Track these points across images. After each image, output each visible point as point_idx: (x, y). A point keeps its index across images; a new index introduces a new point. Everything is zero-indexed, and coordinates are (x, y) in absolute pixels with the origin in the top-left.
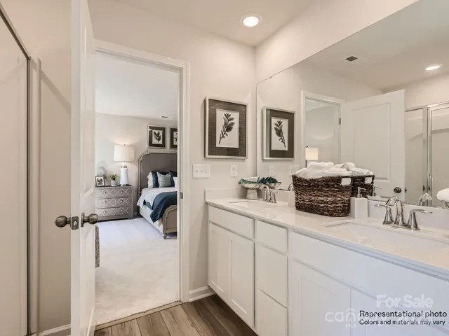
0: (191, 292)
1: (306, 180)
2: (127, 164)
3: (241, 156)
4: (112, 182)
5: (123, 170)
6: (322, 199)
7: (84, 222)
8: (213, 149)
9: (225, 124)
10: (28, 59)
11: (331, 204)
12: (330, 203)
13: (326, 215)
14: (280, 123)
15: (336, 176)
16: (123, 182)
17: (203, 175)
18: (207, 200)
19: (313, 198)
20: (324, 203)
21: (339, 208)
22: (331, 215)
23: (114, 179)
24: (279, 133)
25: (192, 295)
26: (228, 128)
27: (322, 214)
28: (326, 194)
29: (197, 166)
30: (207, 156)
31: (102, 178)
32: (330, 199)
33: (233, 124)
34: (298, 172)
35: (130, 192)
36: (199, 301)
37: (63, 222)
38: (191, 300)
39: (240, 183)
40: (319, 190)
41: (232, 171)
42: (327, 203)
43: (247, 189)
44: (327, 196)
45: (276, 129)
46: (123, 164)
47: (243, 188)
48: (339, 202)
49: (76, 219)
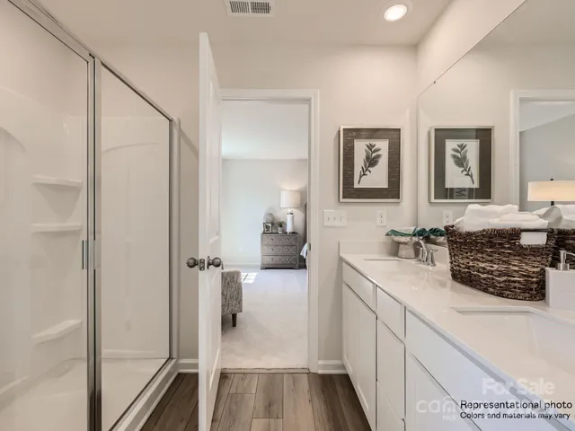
0: (321, 362)
1: (460, 234)
2: (294, 211)
3: (392, 198)
4: (279, 228)
5: (289, 217)
6: (483, 265)
7: (209, 264)
8: (350, 191)
9: (368, 158)
10: (170, 121)
11: (499, 276)
12: (496, 273)
13: (492, 293)
14: (462, 147)
15: (508, 228)
16: (289, 229)
17: (337, 223)
18: (343, 255)
19: (471, 264)
20: (488, 273)
21: (517, 285)
22: (500, 295)
23: (281, 226)
24: (461, 162)
25: (322, 367)
26: (372, 161)
27: (485, 291)
28: (490, 258)
29: (329, 212)
30: (341, 200)
31: (270, 225)
32: (496, 267)
33: (379, 156)
34: (457, 220)
35: (296, 239)
36: (330, 376)
37: (194, 264)
38: (320, 372)
39: (387, 235)
40: (478, 251)
41: (379, 219)
42: (491, 272)
43: (399, 243)
44: (491, 261)
45: (454, 156)
46: (289, 211)
47: (393, 241)
48: (515, 274)
49: (202, 262)
